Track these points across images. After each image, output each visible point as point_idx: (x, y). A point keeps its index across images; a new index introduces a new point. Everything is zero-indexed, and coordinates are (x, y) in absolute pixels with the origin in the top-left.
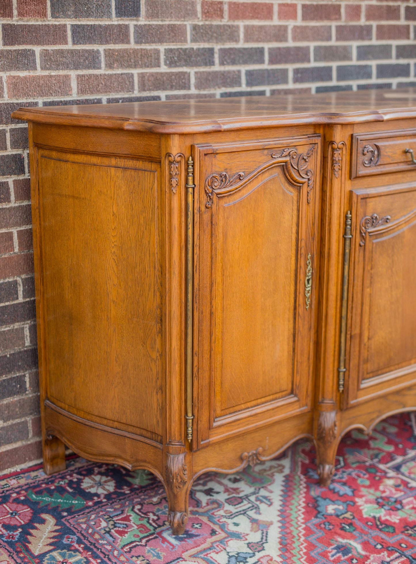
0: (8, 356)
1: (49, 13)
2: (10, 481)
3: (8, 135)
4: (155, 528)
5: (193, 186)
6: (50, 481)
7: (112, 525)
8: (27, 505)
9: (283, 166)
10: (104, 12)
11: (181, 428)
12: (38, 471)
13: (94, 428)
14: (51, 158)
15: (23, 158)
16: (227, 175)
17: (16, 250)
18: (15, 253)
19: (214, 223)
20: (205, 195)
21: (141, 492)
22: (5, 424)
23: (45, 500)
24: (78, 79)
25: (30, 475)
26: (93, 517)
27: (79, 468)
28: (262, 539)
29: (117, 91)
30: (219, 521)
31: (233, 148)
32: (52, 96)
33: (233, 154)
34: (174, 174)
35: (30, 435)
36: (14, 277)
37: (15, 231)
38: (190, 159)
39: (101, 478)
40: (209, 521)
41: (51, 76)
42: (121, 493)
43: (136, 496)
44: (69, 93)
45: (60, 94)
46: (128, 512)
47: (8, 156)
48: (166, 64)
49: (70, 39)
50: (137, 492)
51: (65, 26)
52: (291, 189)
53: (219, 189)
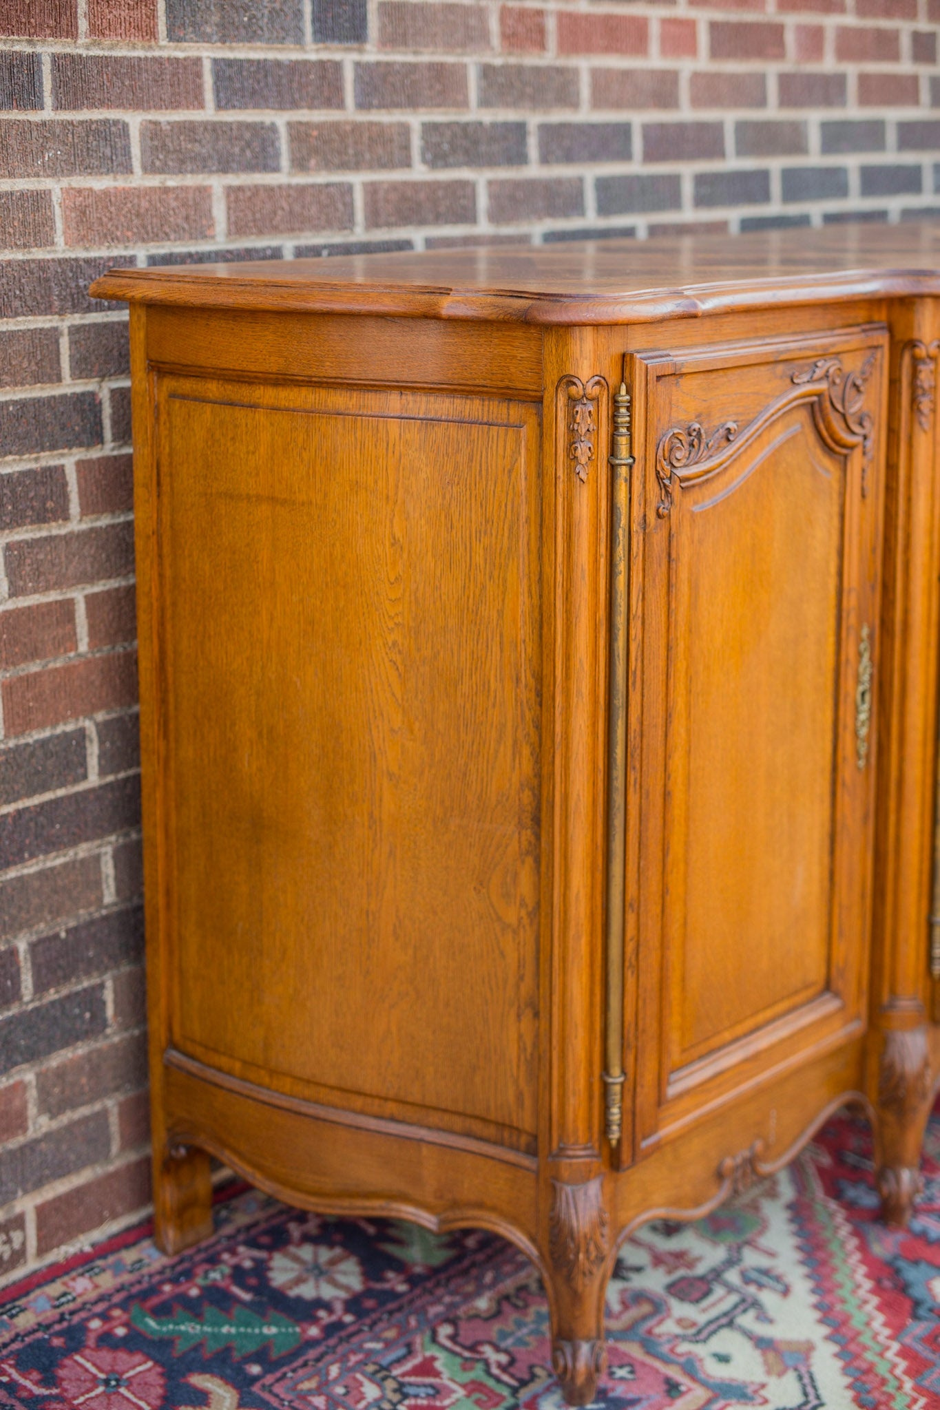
0: (63, 935)
1: (162, 28)
2: (72, 1284)
3: (64, 343)
4: (515, 1391)
5: (631, 461)
6: (181, 1274)
7: (395, 1391)
8: (139, 1350)
9: (812, 405)
10: (289, 32)
11: (590, 1109)
12: (138, 1247)
13: (325, 1120)
14: (204, 400)
15: (100, 403)
16: (702, 431)
17: (83, 647)
18: (79, 655)
19: (674, 556)
20: (656, 484)
21: (438, 1285)
22: (54, 1125)
23: (186, 1333)
24: (228, 196)
25: (120, 1261)
26: (334, 1371)
27: (249, 1228)
28: (806, 1394)
29: (317, 228)
30: (672, 1350)
31: (715, 360)
32: (169, 240)
33: (713, 375)
34: (584, 430)
35: (115, 1147)
36: (77, 719)
37: (78, 596)
38: (623, 391)
39: (316, 1255)
40: (648, 1353)
41: (166, 190)
42: (384, 1292)
43: (428, 1298)
44: (208, 233)
45: (187, 236)
46: (425, 1350)
47: (64, 397)
48: (424, 161)
49: (209, 96)
50: (429, 1285)
51: (198, 61)
52: (826, 462)
53: (685, 466)
